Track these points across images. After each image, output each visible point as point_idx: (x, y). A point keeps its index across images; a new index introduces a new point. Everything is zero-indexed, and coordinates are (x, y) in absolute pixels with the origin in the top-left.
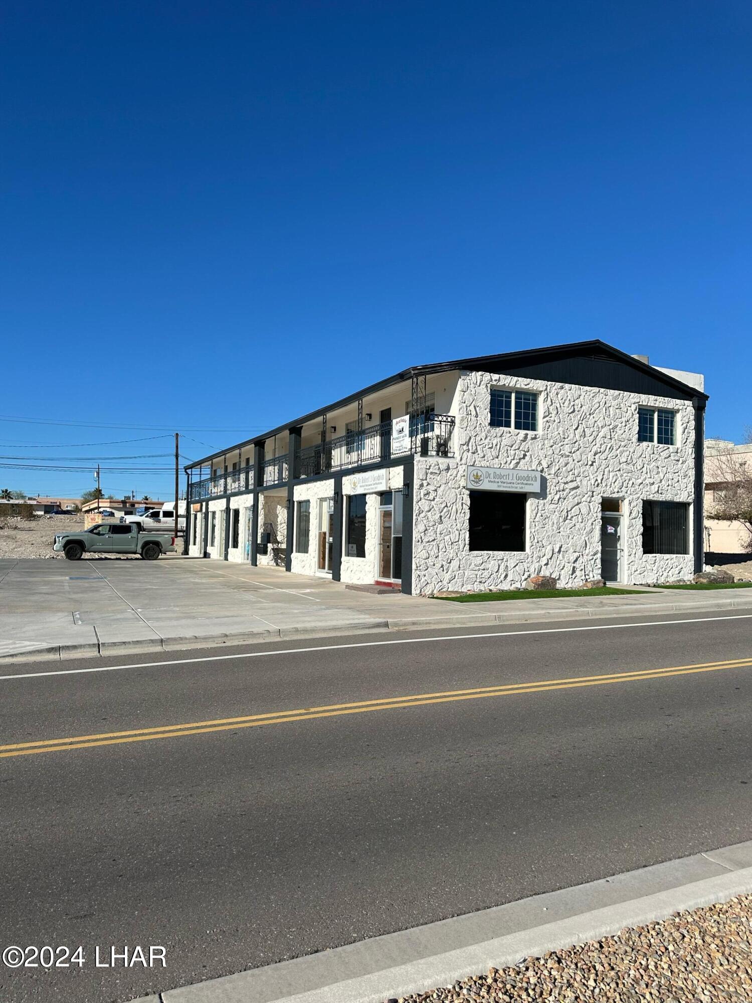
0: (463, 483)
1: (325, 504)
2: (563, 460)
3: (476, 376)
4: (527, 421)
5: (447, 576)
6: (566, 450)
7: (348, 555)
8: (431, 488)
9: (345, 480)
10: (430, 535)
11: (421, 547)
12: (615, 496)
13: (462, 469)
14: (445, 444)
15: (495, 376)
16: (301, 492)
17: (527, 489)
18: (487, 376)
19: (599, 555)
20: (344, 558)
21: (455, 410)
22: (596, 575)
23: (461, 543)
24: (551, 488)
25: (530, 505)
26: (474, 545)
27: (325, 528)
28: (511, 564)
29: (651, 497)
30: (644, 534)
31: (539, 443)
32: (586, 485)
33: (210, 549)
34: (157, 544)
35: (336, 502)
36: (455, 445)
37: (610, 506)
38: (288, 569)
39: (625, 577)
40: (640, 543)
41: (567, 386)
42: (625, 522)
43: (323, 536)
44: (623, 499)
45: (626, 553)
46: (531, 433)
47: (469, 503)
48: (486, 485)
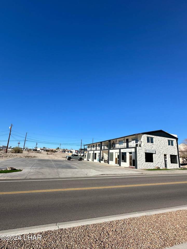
0: (144, 151)
1: (117, 153)
2: (158, 148)
3: (145, 135)
4: (152, 142)
5: (142, 166)
6: (158, 146)
7: (122, 162)
8: (139, 152)
9: (121, 150)
10: (140, 159)
11: (138, 161)
12: (166, 154)
13: (144, 149)
14: (140, 145)
15: (147, 135)
16: (111, 151)
17: (153, 152)
18: (146, 135)
19: (164, 164)
20: (121, 162)
21: (142, 140)
22: (164, 167)
23: (144, 161)
24: (156, 153)
25: (154, 155)
26: (146, 161)
27: (117, 157)
28: (152, 164)
29: (171, 154)
30: (171, 160)
31: (154, 145)
32: (162, 152)
33: (89, 159)
34: (82, 158)
35: (120, 153)
36: (142, 145)
37: (165, 155)
38: (109, 164)
39: (168, 167)
40: (170, 162)
41: (157, 137)
42: (167, 158)
43: (116, 159)
44: (167, 154)
45: (168, 163)
46: (153, 144)
47: (145, 154)
48: (147, 152)
